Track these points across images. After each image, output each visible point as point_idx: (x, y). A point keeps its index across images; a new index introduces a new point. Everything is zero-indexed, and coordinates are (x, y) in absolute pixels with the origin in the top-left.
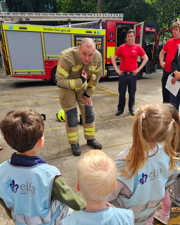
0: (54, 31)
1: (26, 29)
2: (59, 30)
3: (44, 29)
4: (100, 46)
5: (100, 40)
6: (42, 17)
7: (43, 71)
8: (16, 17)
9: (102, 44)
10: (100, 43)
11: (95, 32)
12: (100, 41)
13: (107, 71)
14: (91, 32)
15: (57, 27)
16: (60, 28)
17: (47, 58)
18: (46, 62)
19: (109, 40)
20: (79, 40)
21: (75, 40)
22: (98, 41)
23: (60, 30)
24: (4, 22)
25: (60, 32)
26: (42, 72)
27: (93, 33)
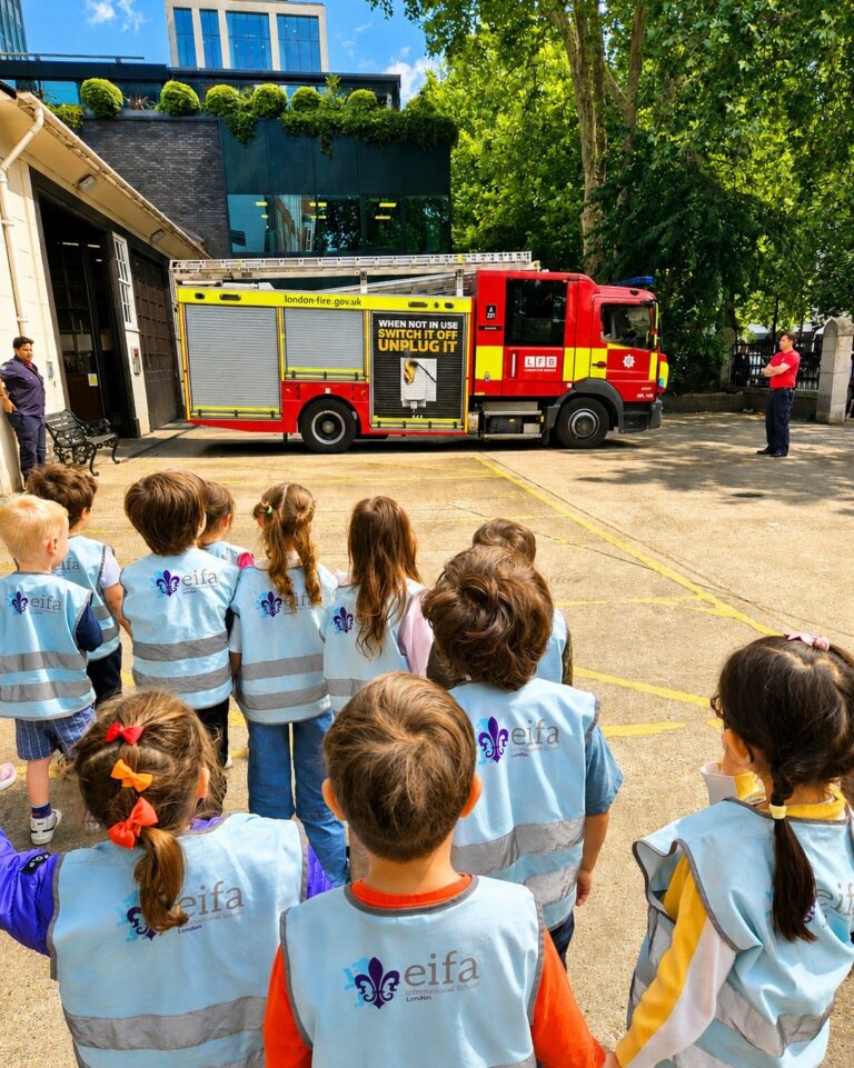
0: (315, 305)
1: (236, 298)
2: (328, 301)
3: (287, 300)
4: (453, 344)
5: (455, 325)
6: (284, 270)
7: (277, 410)
8: (215, 271)
9: (460, 338)
10: (454, 335)
11: (437, 305)
12: (452, 330)
13: (476, 417)
14: (425, 305)
15: (324, 294)
16: (332, 296)
17: (289, 376)
18: (285, 385)
19: (482, 328)
20: (387, 328)
21: (376, 327)
22: (445, 330)
23: (333, 301)
24: (184, 283)
25: (333, 306)
26: (272, 413)
27: (430, 308)
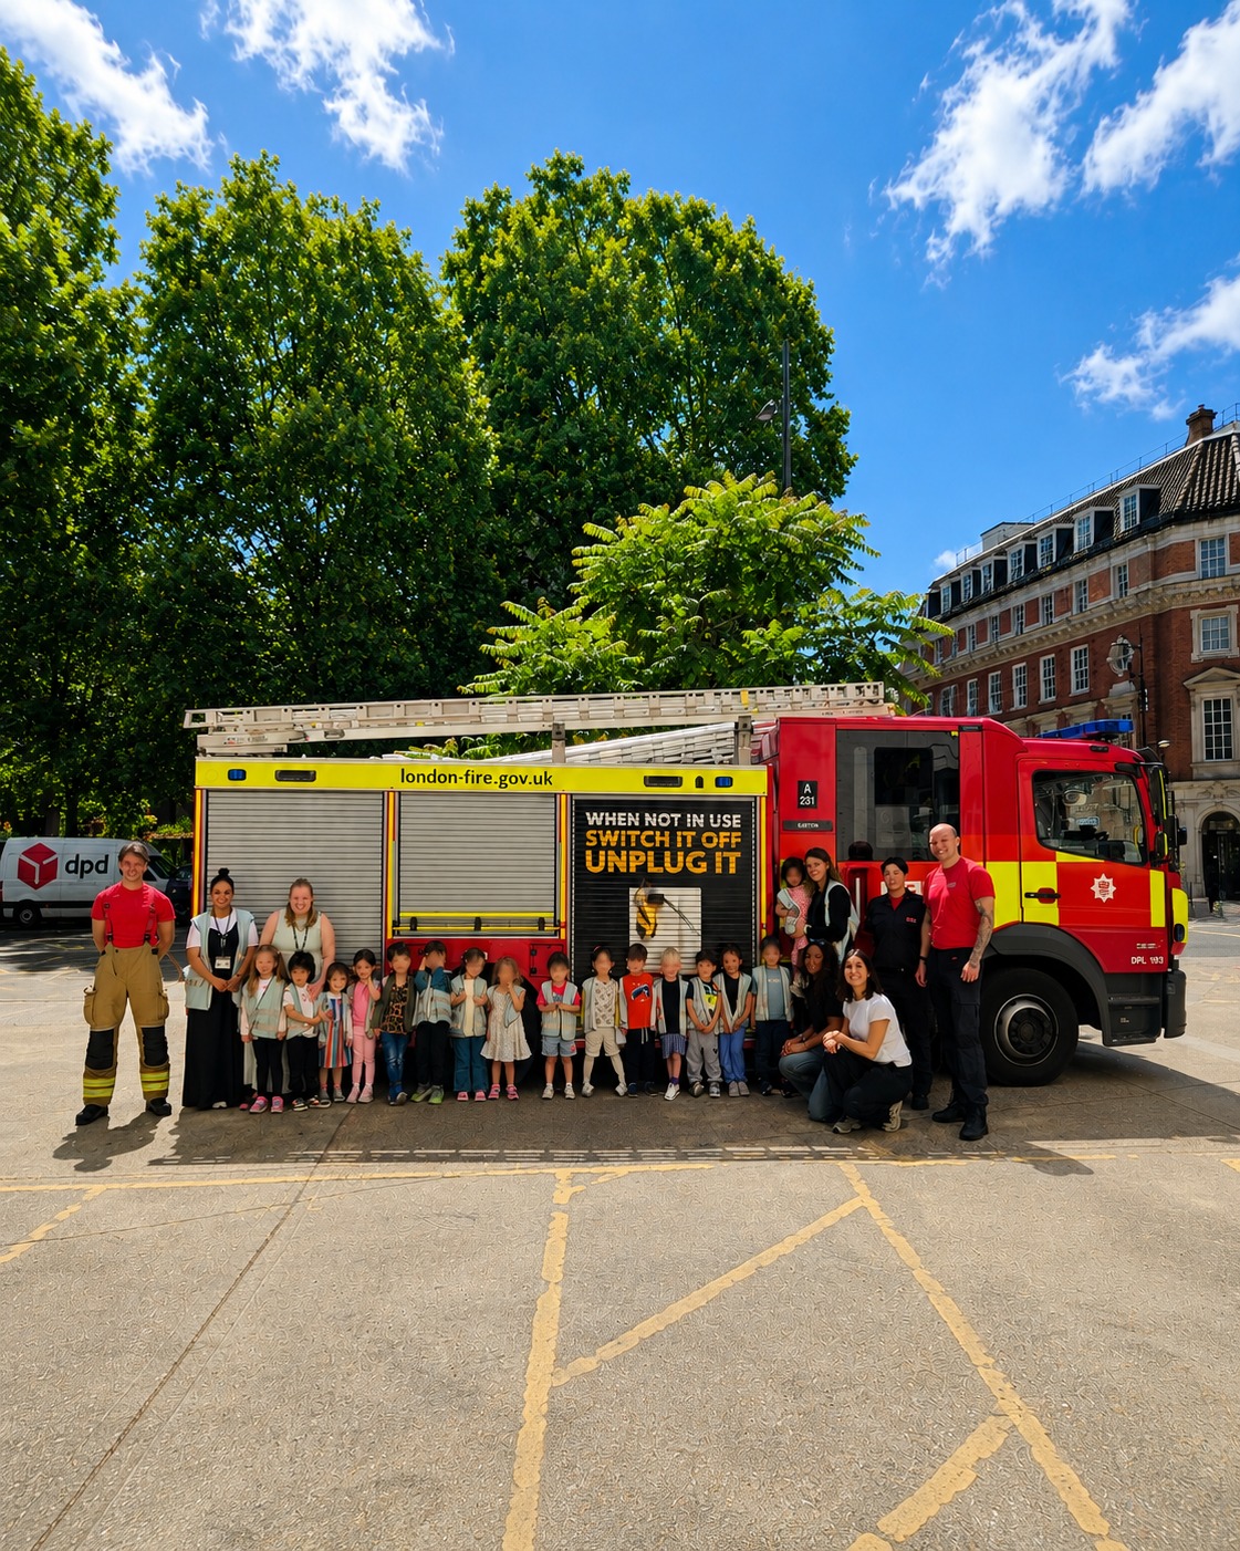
3: (404, 777)
4: (733, 857)
